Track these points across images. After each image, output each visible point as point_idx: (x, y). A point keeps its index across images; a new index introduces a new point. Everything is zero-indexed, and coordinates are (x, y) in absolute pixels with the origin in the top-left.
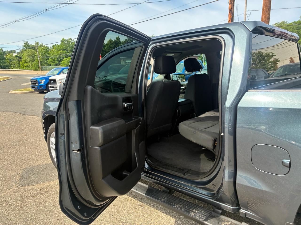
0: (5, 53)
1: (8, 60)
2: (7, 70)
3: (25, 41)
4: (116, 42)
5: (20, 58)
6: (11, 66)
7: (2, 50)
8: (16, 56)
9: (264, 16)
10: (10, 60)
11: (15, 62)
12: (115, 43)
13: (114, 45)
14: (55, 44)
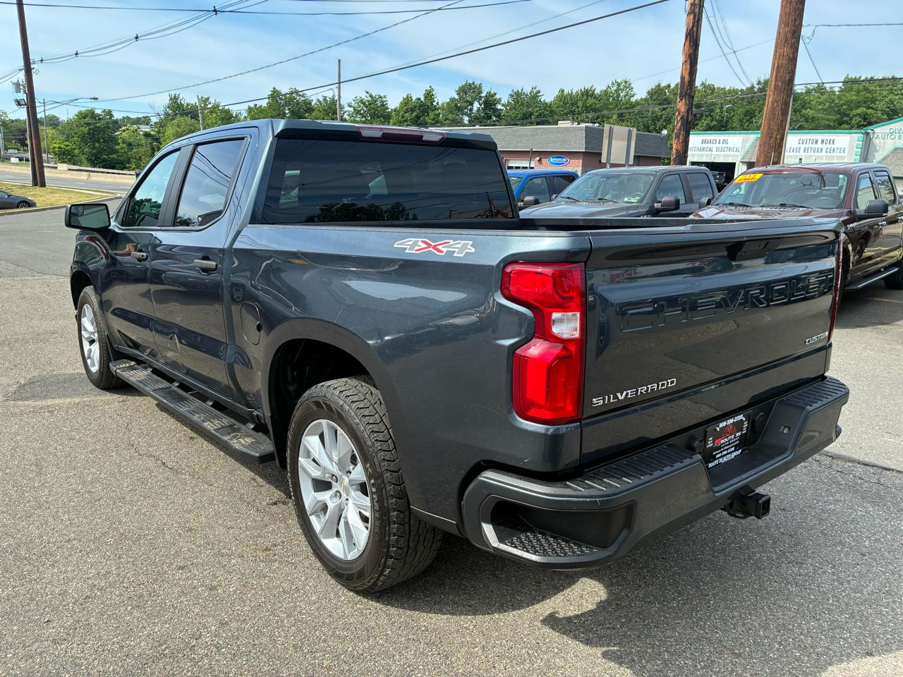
0: (117, 124)
1: (123, 144)
2: (117, 174)
3: (173, 93)
4: (421, 106)
5: (157, 140)
6: (129, 163)
7: (112, 116)
8: (147, 135)
9: (780, 51)
10: (130, 145)
11: (142, 150)
12: (419, 109)
13: (415, 114)
14: (256, 105)
